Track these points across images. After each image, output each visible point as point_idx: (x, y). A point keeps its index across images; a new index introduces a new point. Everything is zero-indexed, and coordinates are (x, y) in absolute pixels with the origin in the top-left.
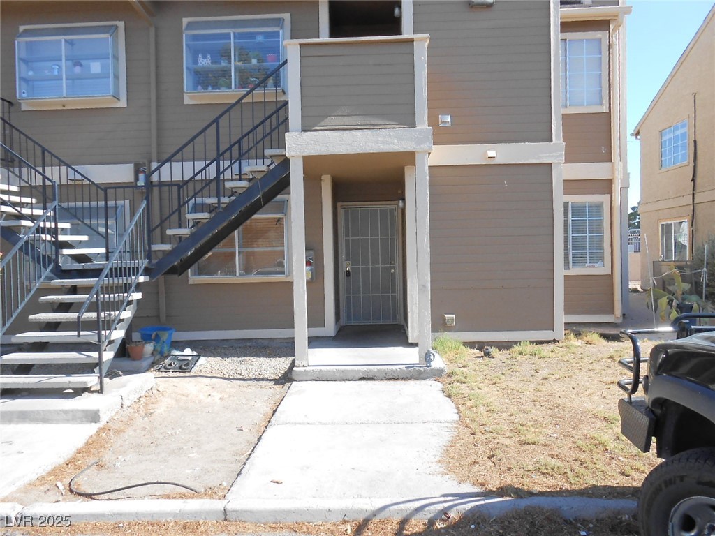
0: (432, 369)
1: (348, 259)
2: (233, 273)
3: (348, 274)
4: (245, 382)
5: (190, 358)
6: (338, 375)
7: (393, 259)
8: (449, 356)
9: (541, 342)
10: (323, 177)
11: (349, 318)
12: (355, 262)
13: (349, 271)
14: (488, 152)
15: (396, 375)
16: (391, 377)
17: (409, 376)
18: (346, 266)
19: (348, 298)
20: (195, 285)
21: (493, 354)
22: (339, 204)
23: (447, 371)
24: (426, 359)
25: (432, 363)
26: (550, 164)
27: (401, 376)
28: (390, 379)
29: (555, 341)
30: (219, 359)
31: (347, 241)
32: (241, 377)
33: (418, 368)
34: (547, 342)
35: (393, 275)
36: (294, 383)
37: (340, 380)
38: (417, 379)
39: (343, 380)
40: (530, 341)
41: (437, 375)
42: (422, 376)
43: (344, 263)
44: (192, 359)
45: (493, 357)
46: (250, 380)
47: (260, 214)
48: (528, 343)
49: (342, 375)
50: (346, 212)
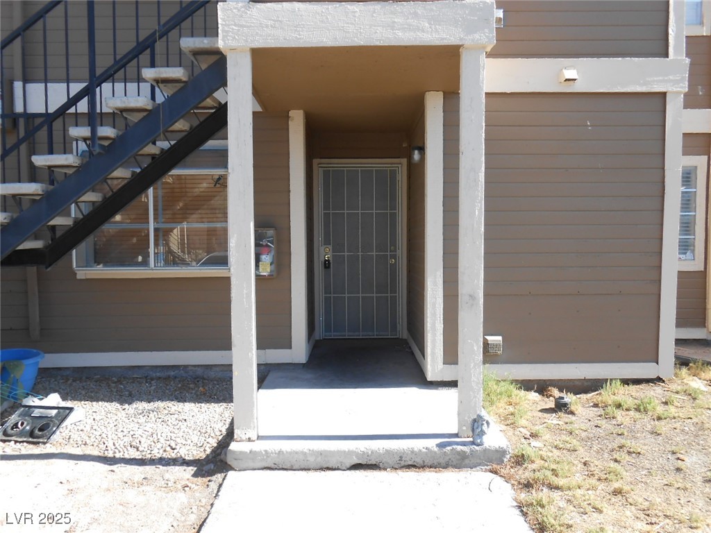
0: (485, 450)
1: (327, 242)
2: (145, 263)
3: (327, 265)
4: (141, 468)
5: (54, 412)
6: (312, 459)
7: (394, 243)
8: (498, 408)
9: (637, 382)
10: (292, 113)
11: (328, 328)
12: (337, 248)
13: (328, 261)
14: (564, 71)
15: (419, 461)
16: (410, 463)
17: (443, 461)
18: (325, 253)
19: (327, 300)
20: (87, 280)
21: (573, 408)
22: (316, 161)
23: (512, 451)
24: (473, 430)
25: (485, 438)
26: (664, 94)
27: (428, 462)
28: (409, 467)
29: (659, 379)
30: (113, 406)
31: (327, 216)
32: (137, 455)
33: (459, 448)
34: (648, 381)
35: (393, 266)
36: (231, 473)
37: (316, 470)
38: (458, 466)
39: (322, 469)
40: (620, 379)
41: (493, 461)
42: (467, 461)
43: (322, 249)
44: (57, 415)
45: (572, 413)
46: (152, 462)
47: (185, 167)
48: (619, 383)
49: (319, 459)
50: (326, 174)
